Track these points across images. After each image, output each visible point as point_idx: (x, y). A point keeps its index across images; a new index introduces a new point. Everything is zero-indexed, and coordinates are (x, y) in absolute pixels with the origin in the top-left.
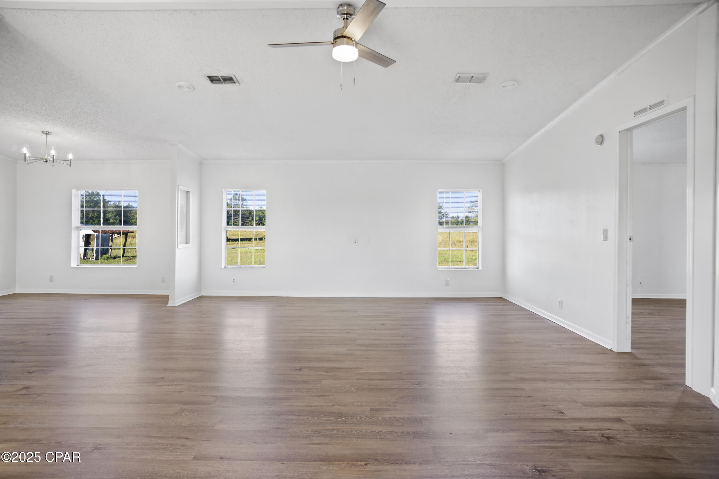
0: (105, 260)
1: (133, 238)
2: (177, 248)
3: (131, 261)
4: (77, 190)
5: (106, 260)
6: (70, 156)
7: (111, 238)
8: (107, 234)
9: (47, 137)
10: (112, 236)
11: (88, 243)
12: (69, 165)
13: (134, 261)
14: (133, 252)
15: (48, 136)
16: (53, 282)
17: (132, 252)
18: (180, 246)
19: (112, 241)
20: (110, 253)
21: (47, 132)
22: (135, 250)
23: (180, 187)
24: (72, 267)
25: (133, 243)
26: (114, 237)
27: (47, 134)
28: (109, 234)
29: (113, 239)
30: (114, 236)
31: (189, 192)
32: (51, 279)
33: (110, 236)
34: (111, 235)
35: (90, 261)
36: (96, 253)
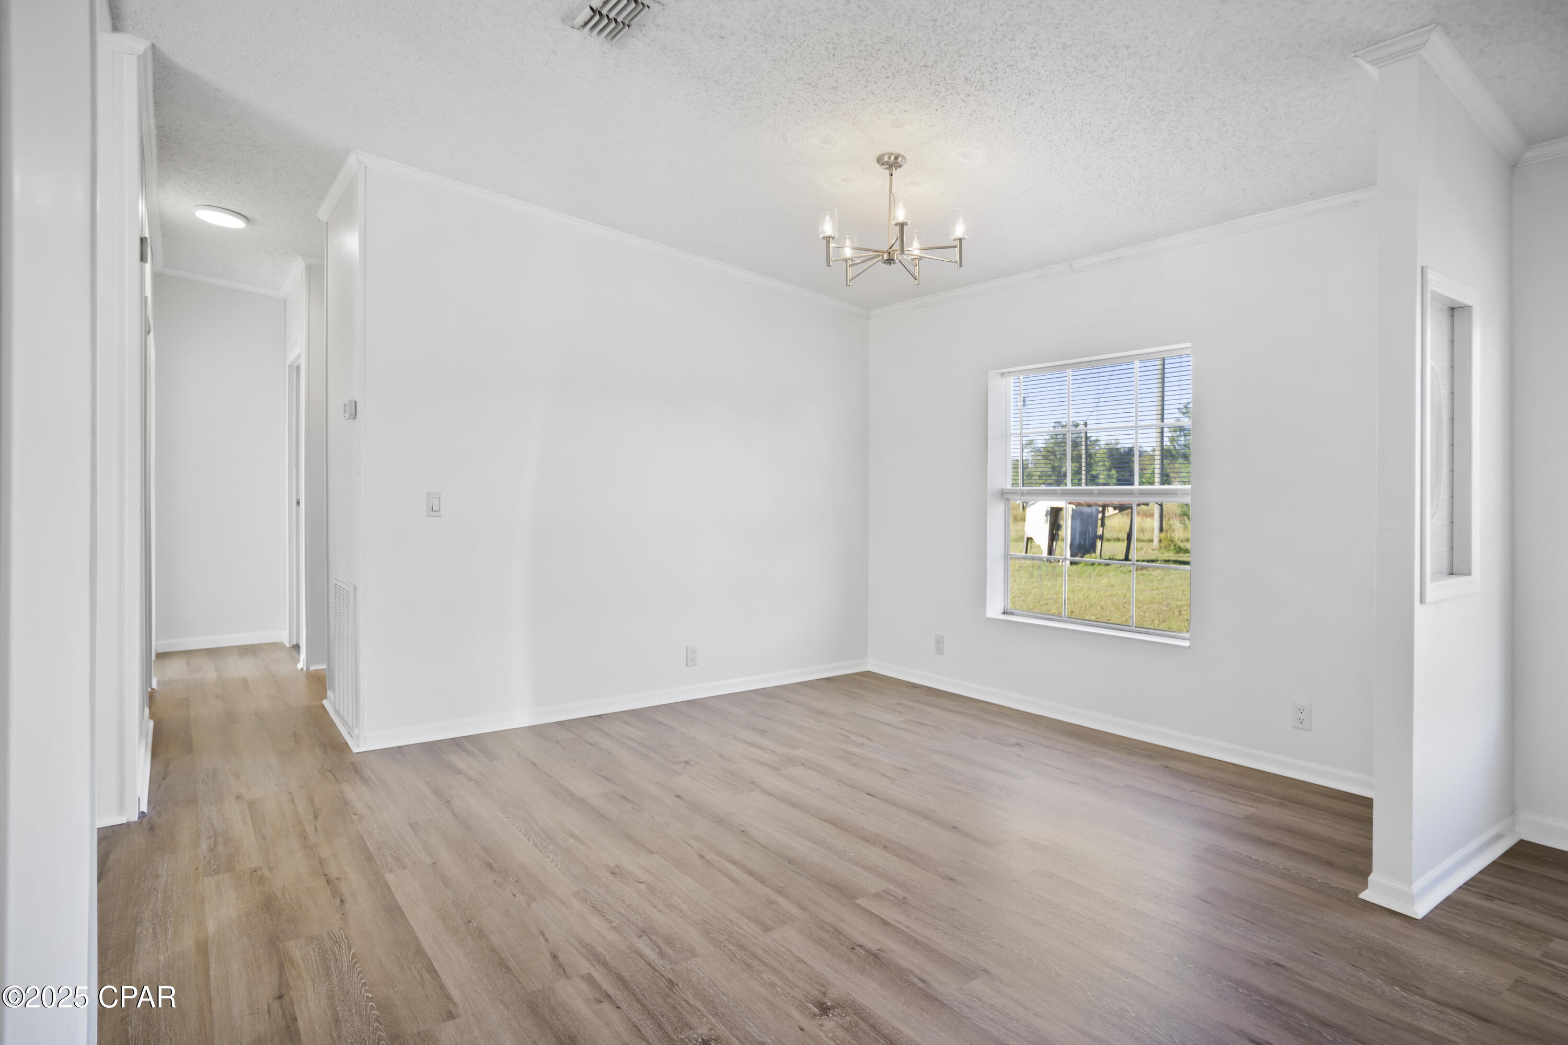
0: (1089, 567)
1: (1144, 517)
2: (1422, 601)
3: (1144, 572)
4: (1002, 373)
5: (1092, 567)
6: (959, 230)
7: (1100, 516)
8: (1093, 509)
9: (892, 175)
10: (1103, 512)
11: (1056, 527)
12: (957, 263)
13: (1152, 573)
14: (1147, 549)
15: (894, 172)
16: (942, 655)
17: (1144, 550)
18: (1435, 590)
19: (1103, 525)
20: (1098, 551)
21: (892, 154)
22: (1150, 543)
23: (1430, 275)
24: (989, 619)
25: (1146, 529)
26: (1107, 514)
27: (891, 163)
28: (1097, 507)
29: (1106, 518)
30: (1106, 511)
31: (1466, 309)
32: (939, 646)
33: (1099, 512)
34: (1101, 509)
35: (1059, 566)
36: (1071, 550)
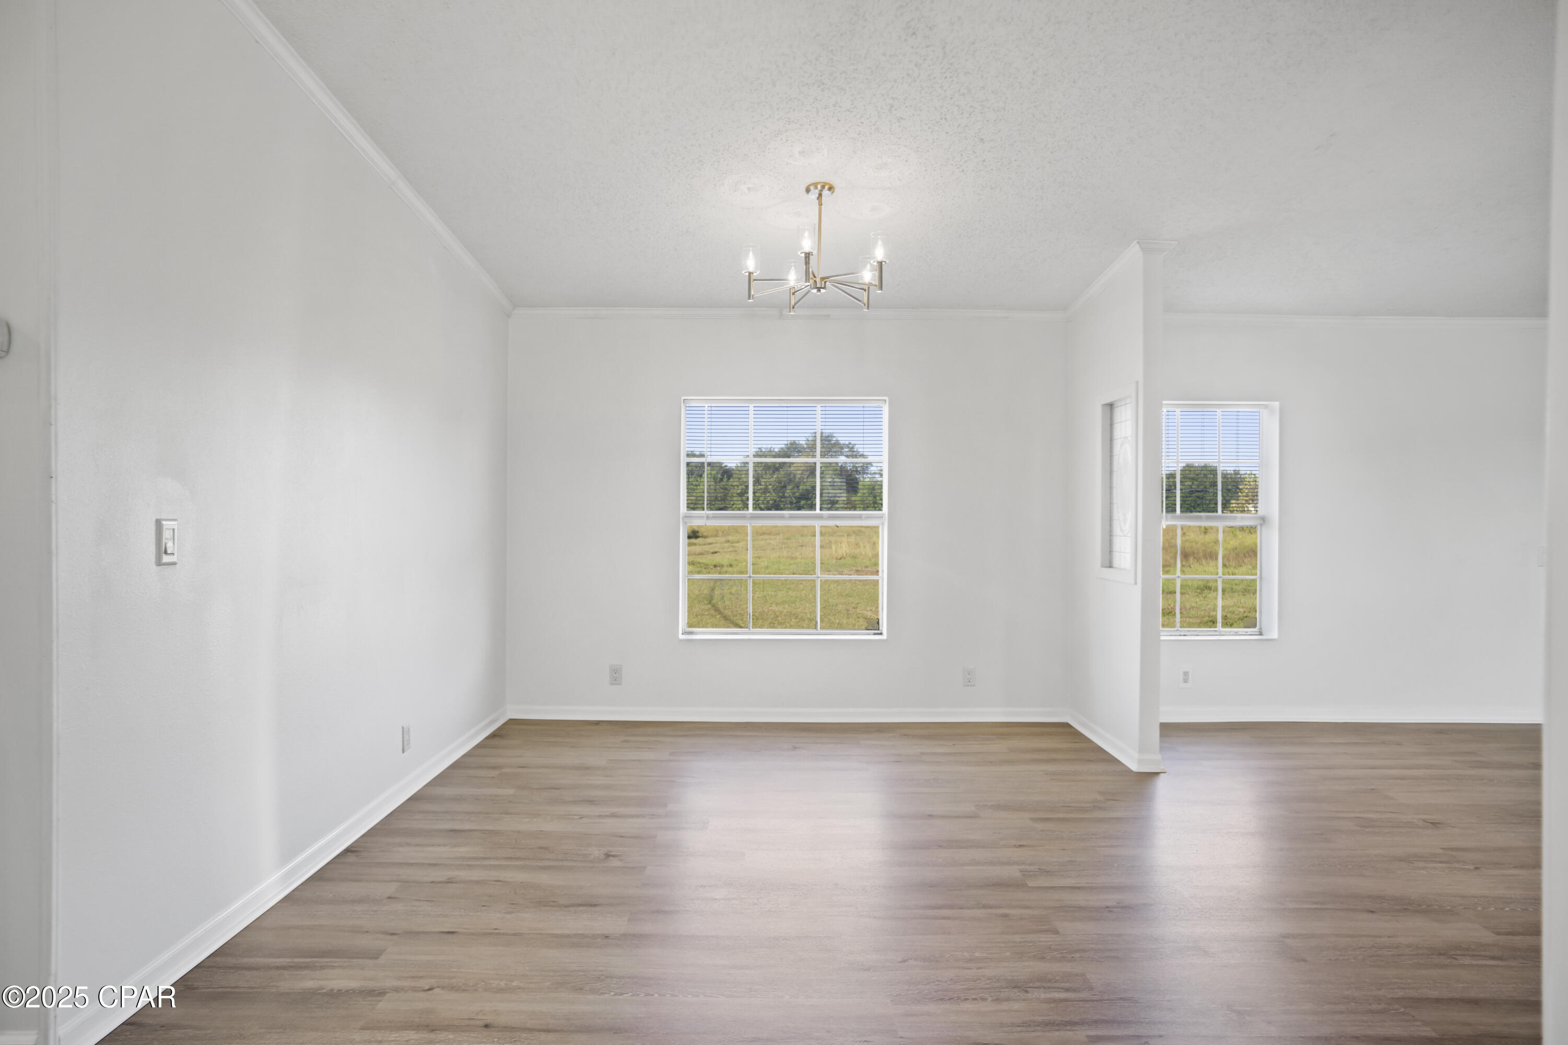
16: (620, 684)
24: (681, 640)
32: (616, 676)
